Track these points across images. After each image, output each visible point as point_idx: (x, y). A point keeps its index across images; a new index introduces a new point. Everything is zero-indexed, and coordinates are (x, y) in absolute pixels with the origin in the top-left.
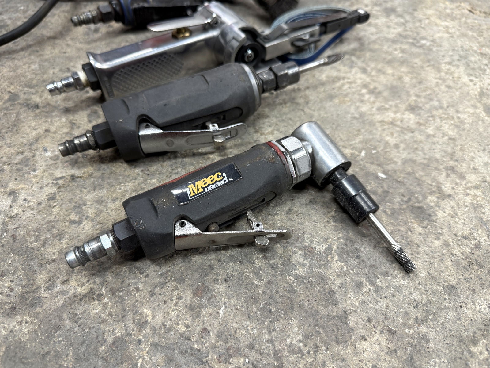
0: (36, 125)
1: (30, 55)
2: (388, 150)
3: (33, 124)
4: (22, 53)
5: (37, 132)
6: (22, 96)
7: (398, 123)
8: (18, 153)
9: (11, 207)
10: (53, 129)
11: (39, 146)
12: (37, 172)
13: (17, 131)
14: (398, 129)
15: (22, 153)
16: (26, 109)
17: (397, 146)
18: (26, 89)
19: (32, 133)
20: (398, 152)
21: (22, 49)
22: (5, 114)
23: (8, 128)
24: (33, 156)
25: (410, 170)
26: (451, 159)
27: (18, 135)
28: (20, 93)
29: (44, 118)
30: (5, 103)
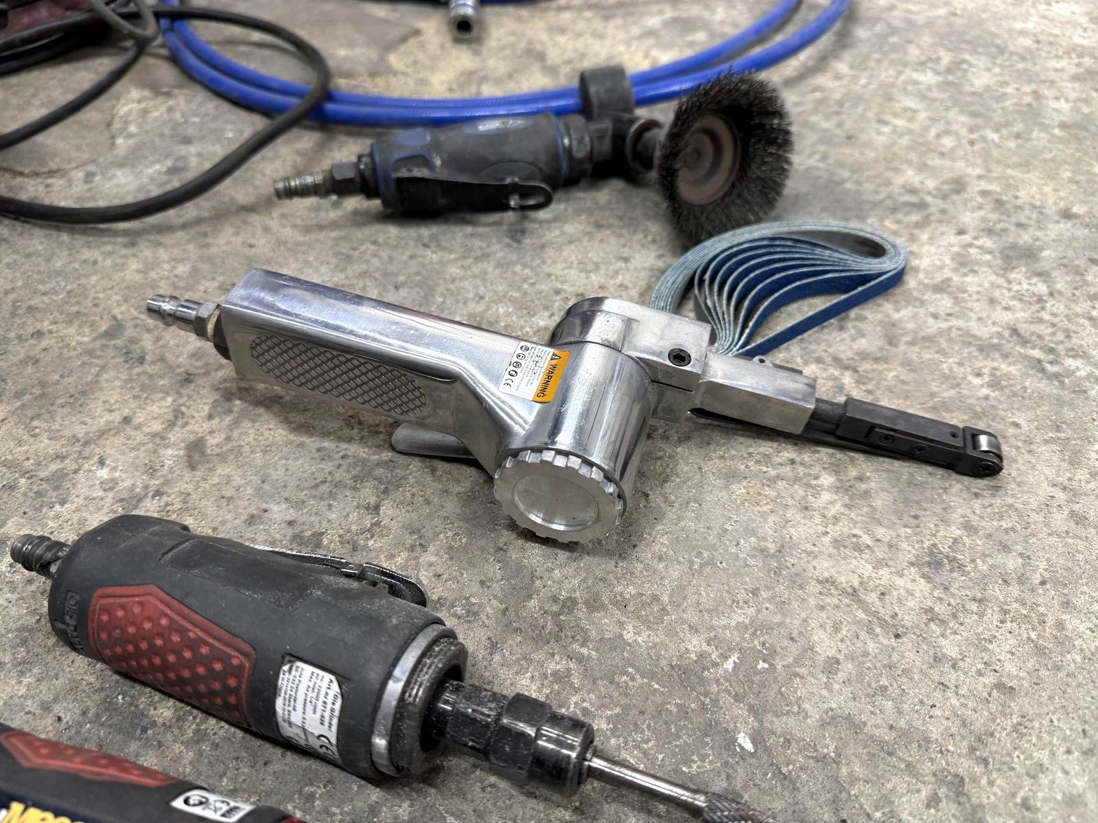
0: (117, 402)
1: (189, 241)
2: (803, 671)
3: (114, 398)
4: (180, 234)
5: (111, 419)
6: (129, 332)
7: (872, 598)
8: (57, 457)
10: (140, 418)
11: (97, 451)
12: (66, 506)
13: (81, 406)
14: (861, 615)
15: (63, 458)
16: (120, 360)
17: (832, 666)
18: (143, 317)
19: (101, 417)
20: (828, 686)
21: (184, 226)
22: (84, 364)
23: (72, 396)
24: (76, 472)
25: (830, 749)
26: (972, 750)
27: (79, 416)
28: (130, 324)
29: (138, 389)
30: (94, 340)
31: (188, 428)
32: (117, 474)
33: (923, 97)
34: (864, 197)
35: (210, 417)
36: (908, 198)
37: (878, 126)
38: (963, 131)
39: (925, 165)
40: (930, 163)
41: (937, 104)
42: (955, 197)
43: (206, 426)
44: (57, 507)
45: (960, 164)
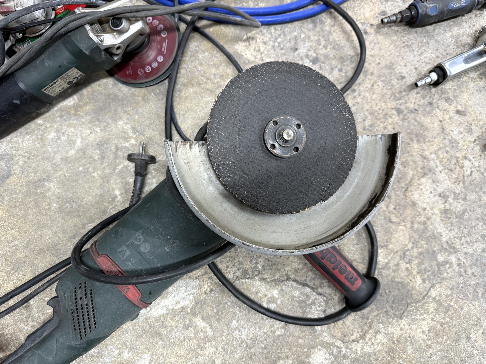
3: (429, 121)
6: (402, 107)
9: (473, 164)
10: (441, 119)
11: (448, 131)
12: (460, 143)
18: (398, 102)
22: (408, 122)
24: (452, 137)
28: (398, 106)
29: (428, 115)
30: (399, 116)
31: (450, 111)
32: (457, 130)
35: (451, 105)
43: (452, 107)
44: (459, 145)
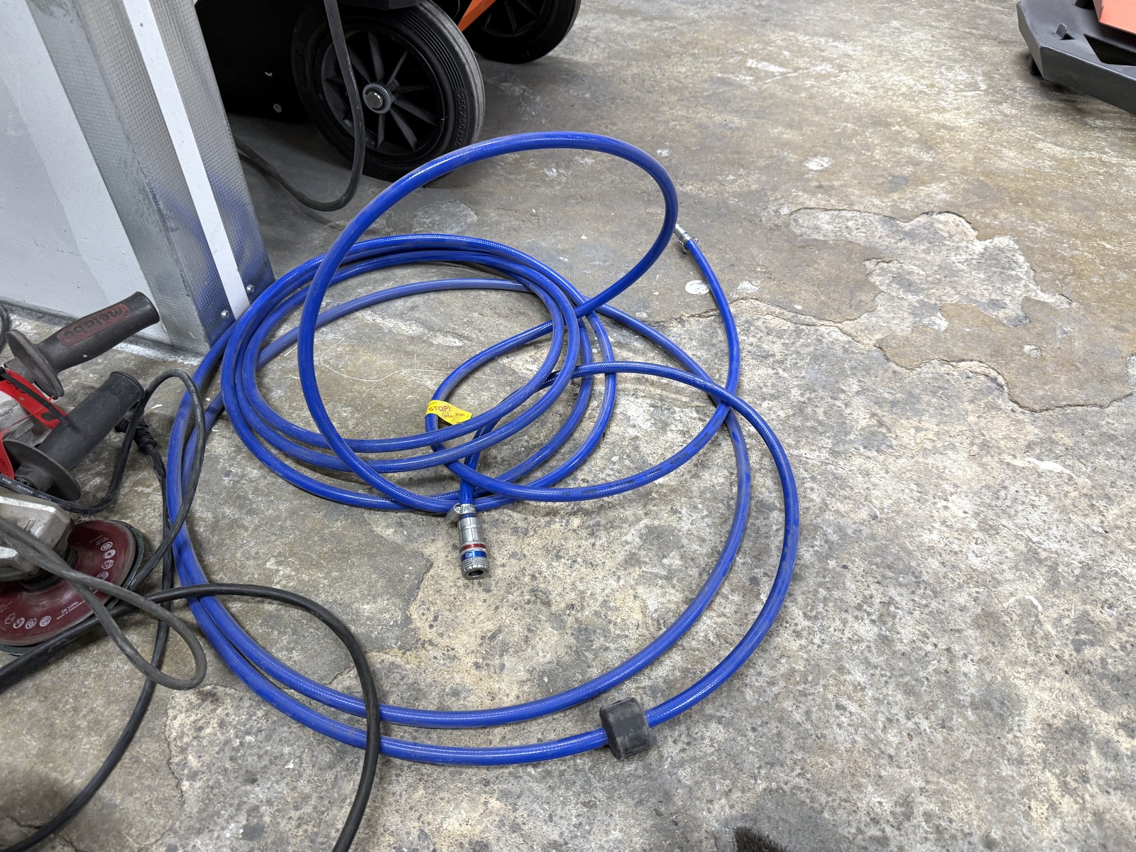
33: (867, 662)
34: (840, 830)
36: (873, 831)
37: (837, 713)
38: (901, 716)
39: (880, 777)
40: (883, 773)
41: (878, 672)
42: (906, 825)
45: (906, 771)
